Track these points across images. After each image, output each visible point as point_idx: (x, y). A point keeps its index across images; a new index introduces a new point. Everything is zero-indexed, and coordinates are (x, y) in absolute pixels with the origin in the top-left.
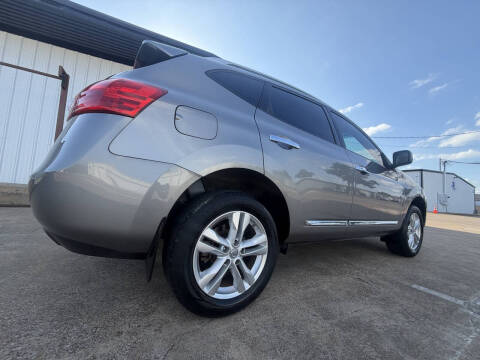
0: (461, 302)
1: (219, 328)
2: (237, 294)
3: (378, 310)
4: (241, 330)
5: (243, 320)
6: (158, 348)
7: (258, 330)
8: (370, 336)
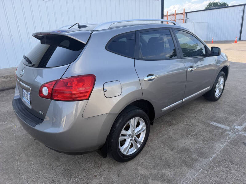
0: (228, 128)
1: (131, 164)
2: (136, 150)
3: (193, 141)
4: (140, 163)
5: (139, 159)
6: (114, 177)
7: (147, 162)
8: (188, 153)
